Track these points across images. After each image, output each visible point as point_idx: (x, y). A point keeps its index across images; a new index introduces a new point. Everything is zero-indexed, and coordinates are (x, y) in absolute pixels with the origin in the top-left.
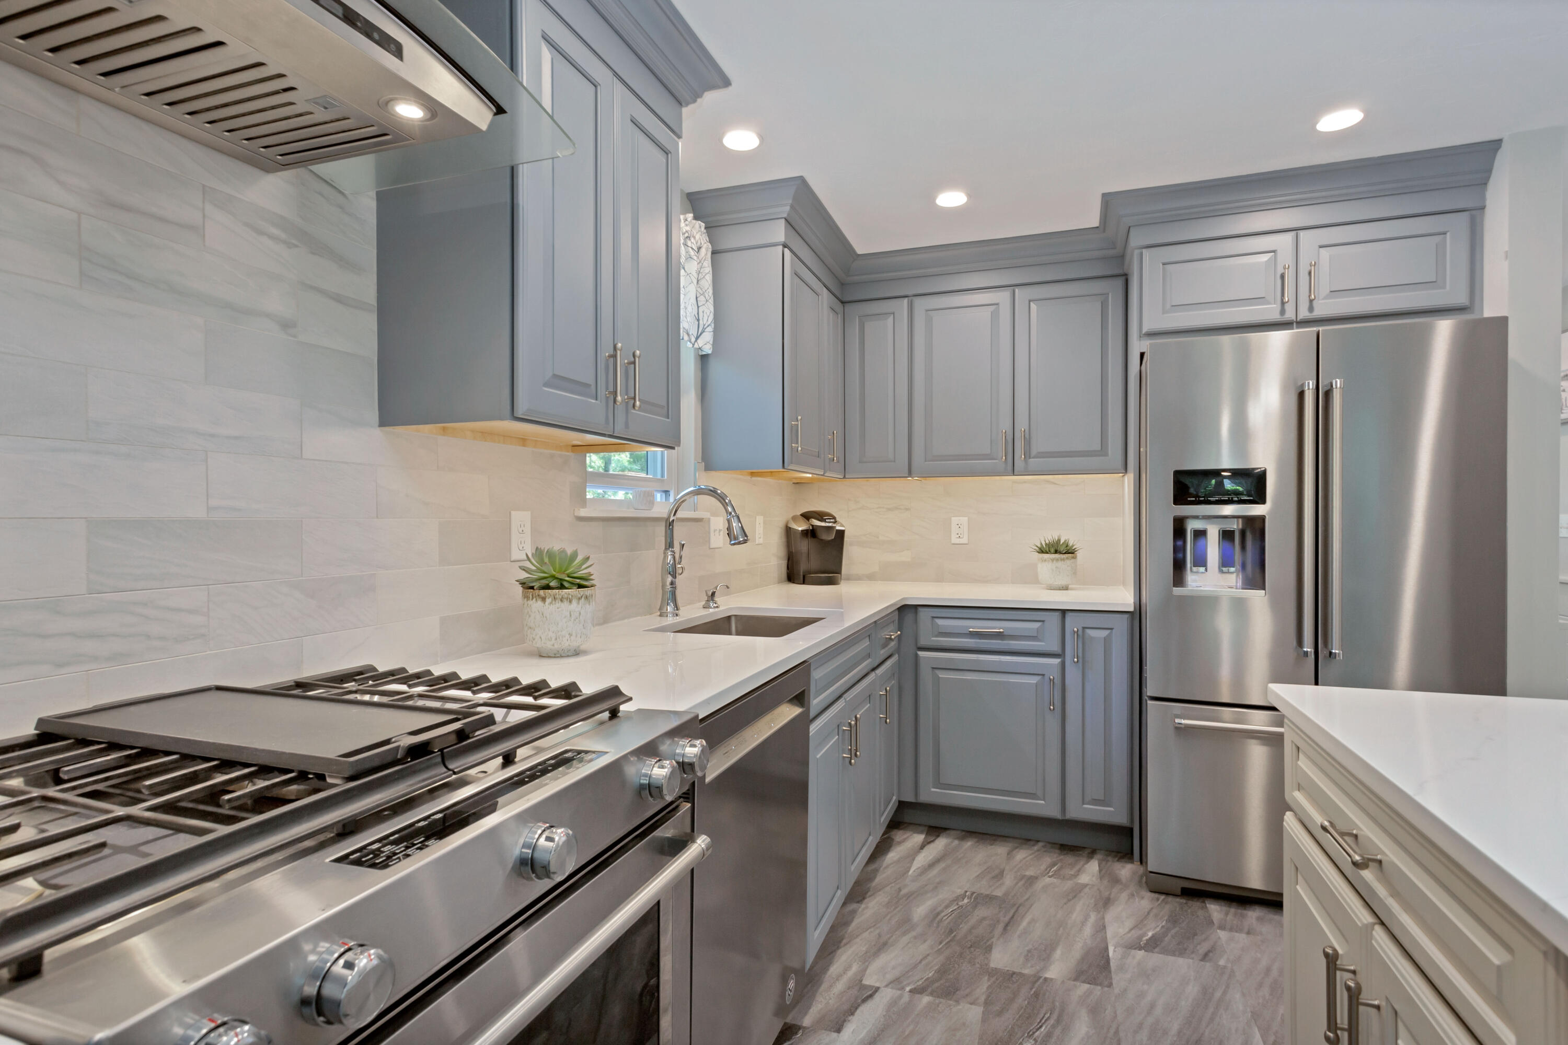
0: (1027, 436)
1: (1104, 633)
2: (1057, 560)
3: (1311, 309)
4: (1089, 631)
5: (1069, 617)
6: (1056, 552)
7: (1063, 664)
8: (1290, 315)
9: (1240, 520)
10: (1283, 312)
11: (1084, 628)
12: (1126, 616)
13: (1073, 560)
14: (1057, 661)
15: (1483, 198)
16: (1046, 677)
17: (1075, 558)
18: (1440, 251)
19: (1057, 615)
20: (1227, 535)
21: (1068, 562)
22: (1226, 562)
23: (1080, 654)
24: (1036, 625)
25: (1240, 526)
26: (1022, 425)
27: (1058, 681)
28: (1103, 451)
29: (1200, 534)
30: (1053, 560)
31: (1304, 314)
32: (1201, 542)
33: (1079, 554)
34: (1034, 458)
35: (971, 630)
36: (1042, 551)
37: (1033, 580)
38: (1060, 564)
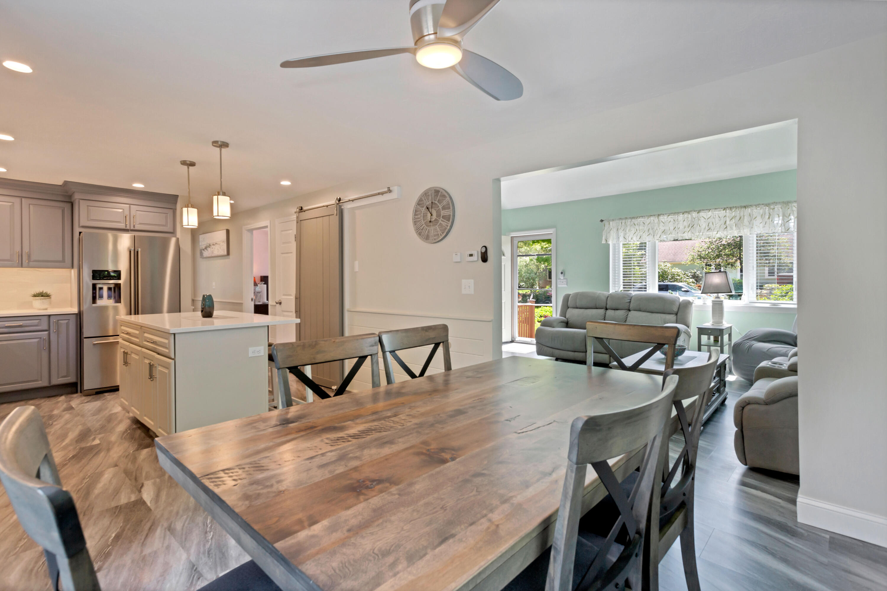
0: (29, 254)
1: (66, 321)
2: (43, 299)
3: (134, 227)
4: (59, 321)
5: (52, 317)
6: (42, 296)
7: (49, 335)
8: (128, 228)
9: (114, 285)
10: (126, 226)
11: (58, 320)
12: (75, 315)
13: (50, 299)
14: (47, 332)
15: (176, 207)
16: (42, 339)
17: (50, 298)
18: (166, 218)
19: (46, 317)
20: (110, 289)
21: (48, 300)
22: (109, 297)
23: (57, 329)
24: (37, 321)
25: (114, 286)
26: (26, 250)
27: (47, 339)
28: (63, 261)
29: (101, 289)
30: (41, 299)
31: (132, 228)
32: (101, 291)
33: (52, 297)
34: (32, 262)
35: (6, 325)
36: (35, 296)
37: (31, 307)
38: (44, 300)
